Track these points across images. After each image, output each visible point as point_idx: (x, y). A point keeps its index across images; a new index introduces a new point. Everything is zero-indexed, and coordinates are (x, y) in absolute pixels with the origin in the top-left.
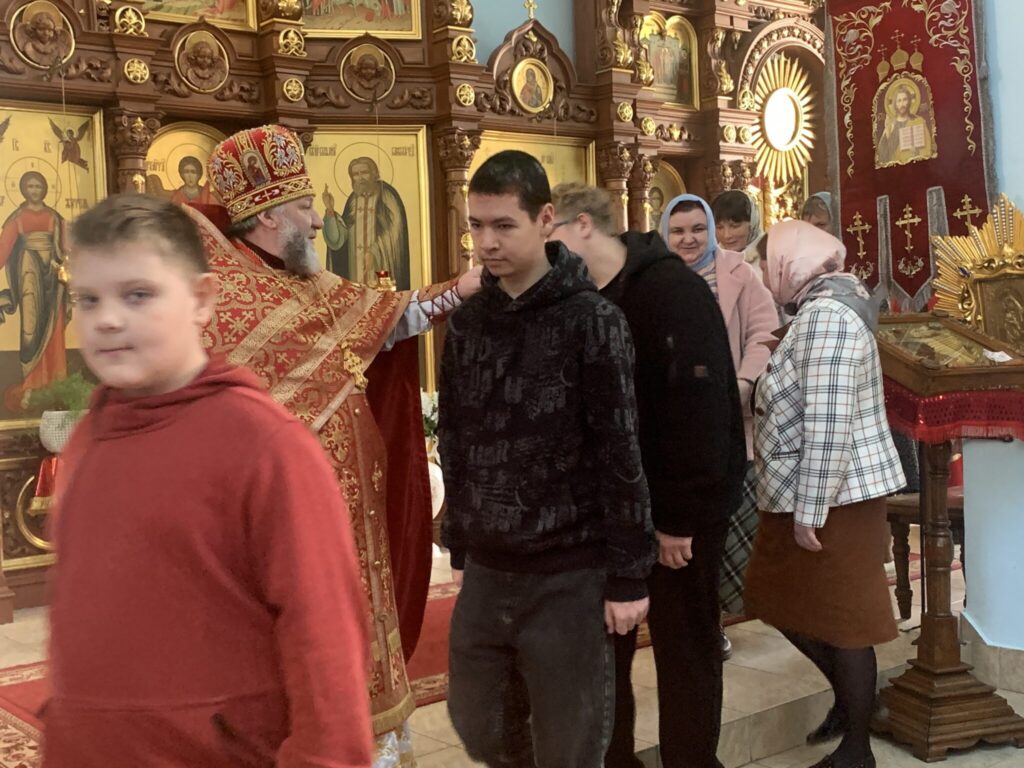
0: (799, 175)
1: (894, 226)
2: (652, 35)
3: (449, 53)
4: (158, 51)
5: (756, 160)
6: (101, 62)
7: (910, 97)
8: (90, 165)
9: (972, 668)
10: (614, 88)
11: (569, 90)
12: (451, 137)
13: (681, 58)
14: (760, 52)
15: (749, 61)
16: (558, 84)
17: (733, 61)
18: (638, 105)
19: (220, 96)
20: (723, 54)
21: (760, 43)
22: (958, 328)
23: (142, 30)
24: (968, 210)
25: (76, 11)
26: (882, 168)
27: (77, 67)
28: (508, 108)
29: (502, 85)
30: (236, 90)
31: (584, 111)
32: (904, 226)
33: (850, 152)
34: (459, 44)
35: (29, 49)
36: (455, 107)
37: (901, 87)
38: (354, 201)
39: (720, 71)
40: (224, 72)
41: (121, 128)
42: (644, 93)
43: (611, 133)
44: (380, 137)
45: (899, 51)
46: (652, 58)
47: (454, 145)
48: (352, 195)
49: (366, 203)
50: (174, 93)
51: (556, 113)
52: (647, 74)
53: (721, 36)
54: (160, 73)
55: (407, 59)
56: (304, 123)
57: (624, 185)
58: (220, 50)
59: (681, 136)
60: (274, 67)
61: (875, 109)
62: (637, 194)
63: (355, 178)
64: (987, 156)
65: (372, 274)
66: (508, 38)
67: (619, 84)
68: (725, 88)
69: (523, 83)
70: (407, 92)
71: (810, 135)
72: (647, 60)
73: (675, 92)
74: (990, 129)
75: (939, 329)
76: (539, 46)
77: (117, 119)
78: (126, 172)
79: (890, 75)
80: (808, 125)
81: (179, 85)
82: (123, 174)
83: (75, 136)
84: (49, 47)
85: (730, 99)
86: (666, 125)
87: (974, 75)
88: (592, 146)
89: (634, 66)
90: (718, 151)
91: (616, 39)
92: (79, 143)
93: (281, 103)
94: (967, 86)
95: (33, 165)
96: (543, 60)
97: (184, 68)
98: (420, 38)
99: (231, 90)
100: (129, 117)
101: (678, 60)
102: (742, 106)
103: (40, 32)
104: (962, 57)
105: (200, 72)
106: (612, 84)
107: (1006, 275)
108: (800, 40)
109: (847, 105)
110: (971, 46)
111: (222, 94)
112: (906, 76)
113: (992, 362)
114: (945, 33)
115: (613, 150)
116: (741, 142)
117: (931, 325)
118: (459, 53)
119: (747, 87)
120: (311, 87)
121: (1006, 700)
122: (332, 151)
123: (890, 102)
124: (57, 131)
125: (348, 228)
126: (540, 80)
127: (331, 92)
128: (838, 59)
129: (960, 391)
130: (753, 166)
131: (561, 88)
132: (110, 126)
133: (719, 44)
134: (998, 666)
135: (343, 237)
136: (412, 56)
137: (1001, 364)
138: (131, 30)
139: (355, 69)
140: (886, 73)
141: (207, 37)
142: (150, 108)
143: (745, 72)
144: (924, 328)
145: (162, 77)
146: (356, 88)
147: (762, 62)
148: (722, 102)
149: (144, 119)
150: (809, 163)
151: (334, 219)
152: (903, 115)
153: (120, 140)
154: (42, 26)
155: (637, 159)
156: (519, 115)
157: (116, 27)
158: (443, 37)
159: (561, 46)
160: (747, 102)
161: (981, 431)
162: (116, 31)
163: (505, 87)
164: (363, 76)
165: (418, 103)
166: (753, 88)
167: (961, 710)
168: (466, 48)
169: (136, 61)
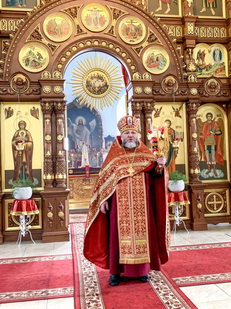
4: (200, 86)
6: (185, 90)
8: (182, 117)
19: (217, 96)
23: (196, 81)
25: (178, 78)
27: (178, 92)
35: (166, 89)
40: (218, 89)
41: (189, 107)
50: (205, 96)
54: (200, 91)
77: (189, 105)
78: (191, 118)
81: (206, 94)
83: (178, 110)
84: (171, 88)
92: (179, 111)
95: (168, 118)
97: (207, 89)
99: (220, 94)
100: (192, 104)
103: (169, 84)
105: (212, 90)
124: (174, 109)
132: (187, 107)
138: (193, 81)
145: (201, 93)
149: (196, 104)
153: (189, 110)
154: (169, 83)
162: (189, 82)
169: (194, 89)
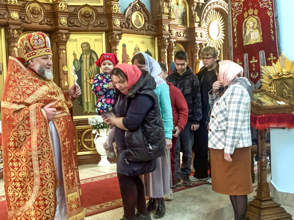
0: (220, 47)
1: (249, 63)
2: (175, 4)
3: (112, 10)
4: (21, 9)
5: (207, 43)
6: (4, 13)
7: (254, 23)
9: (273, 198)
10: (163, 21)
11: (149, 21)
12: (112, 36)
13: (184, 11)
14: (208, 9)
15: (204, 12)
16: (146, 19)
17: (199, 12)
18: (170, 26)
19: (41, 23)
20: (196, 10)
21: (207, 7)
22: (269, 94)
23: (16, 3)
24: (272, 58)
26: (246, 45)
28: (130, 27)
29: (128, 20)
30: (46, 21)
31: (154, 28)
32: (253, 63)
33: (236, 40)
34: (115, 7)
36: (114, 27)
37: (251, 20)
38: (83, 56)
39: (195, 15)
40: (42, 16)
41: (10, 33)
42: (172, 22)
43: (162, 35)
44: (91, 36)
45: (251, 9)
46: (175, 11)
47: (113, 38)
48: (82, 53)
49: (86, 56)
50: (26, 22)
51: (145, 29)
52: (173, 16)
53: (196, 4)
54: (22, 16)
55: (99, 12)
56: (67, 31)
57: (166, 50)
58: (41, 9)
59: (183, 35)
60: (58, 14)
61: (243, 27)
62: (170, 53)
63: (83, 48)
64: (278, 41)
65: (88, 78)
66: (130, 5)
67: (164, 19)
68: (197, 20)
69: (135, 19)
70: (99, 22)
71: (223, 35)
72: (173, 12)
73: (182, 22)
74: (278, 33)
75: (263, 94)
76: (140, 8)
77: (9, 30)
78: (11, 47)
79: (248, 16)
80: (223, 32)
81: (28, 20)
82: (11, 48)
85: (199, 24)
86: (179, 32)
87: (273, 16)
88: (156, 39)
89: (169, 14)
90: (195, 40)
91: (163, 5)
93: (60, 25)
94: (271, 20)
96: (141, 12)
97: (29, 14)
98: (103, 5)
99: (44, 21)
100: (12, 30)
101: (182, 12)
102: (202, 26)
104: (270, 11)
105: (34, 16)
106: (162, 19)
107: (283, 78)
108: (220, 6)
109: (235, 26)
110: (272, 7)
111: (41, 22)
112: (253, 17)
113: (279, 105)
114: (264, 3)
115: (163, 40)
116: (202, 37)
117: (260, 93)
118: (115, 10)
119: (204, 20)
120: (69, 21)
121: (284, 208)
122: (76, 40)
123: (248, 25)
125: (81, 64)
126: (140, 18)
127: (75, 22)
128: (232, 12)
129: (270, 114)
130: (206, 45)
131: (146, 21)
132: (7, 33)
133: (195, 7)
134: (281, 198)
135: (79, 67)
136: (100, 11)
137: (282, 105)
138: (13, 3)
139: (83, 15)
140: (247, 16)
141: (36, 5)
142: (19, 27)
143: (203, 16)
144: (258, 94)
145: (23, 18)
146: (83, 20)
147: (208, 13)
148: (196, 25)
149: (17, 30)
150: (223, 44)
151: (76, 61)
152: (252, 29)
153: (10, 37)
155: (170, 42)
156: (134, 29)
157: (8, 2)
158: (110, 5)
159: (146, 8)
160: (204, 25)
161: (276, 126)
162: (8, 3)
163: (129, 20)
164: (85, 17)
165: (102, 25)
166: (205, 20)
167: (270, 211)
168: (117, 8)
169: (14, 12)
